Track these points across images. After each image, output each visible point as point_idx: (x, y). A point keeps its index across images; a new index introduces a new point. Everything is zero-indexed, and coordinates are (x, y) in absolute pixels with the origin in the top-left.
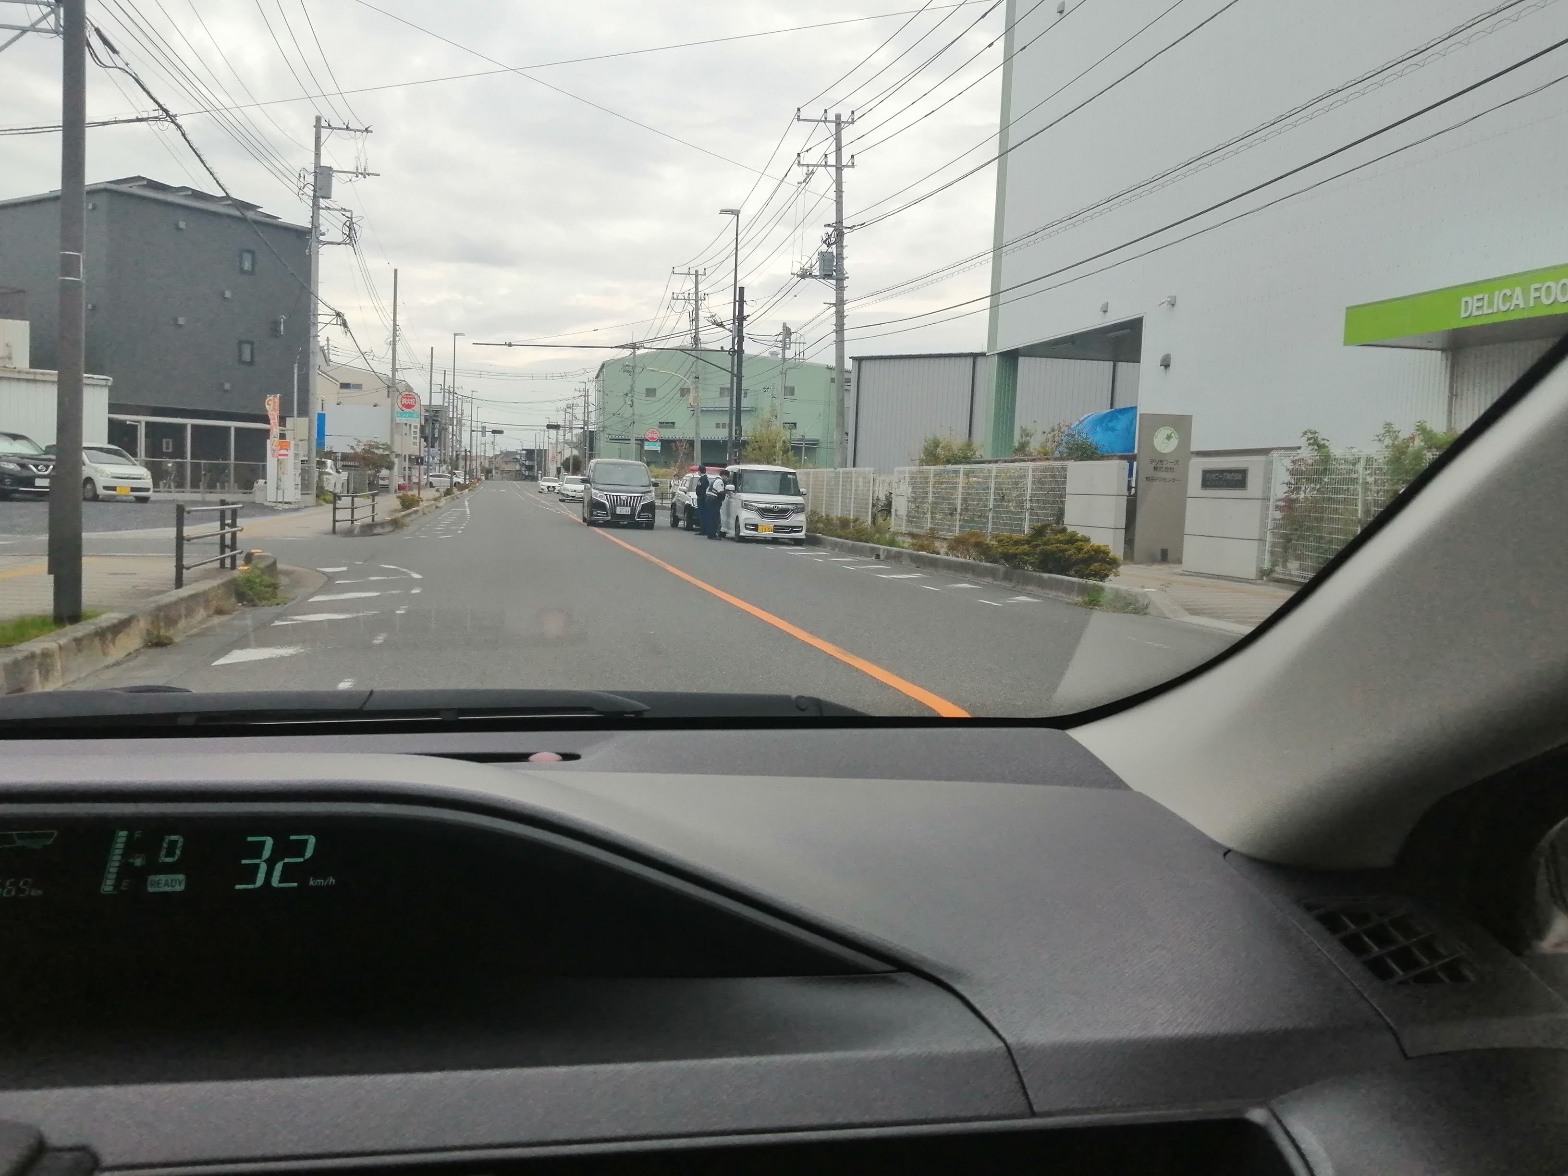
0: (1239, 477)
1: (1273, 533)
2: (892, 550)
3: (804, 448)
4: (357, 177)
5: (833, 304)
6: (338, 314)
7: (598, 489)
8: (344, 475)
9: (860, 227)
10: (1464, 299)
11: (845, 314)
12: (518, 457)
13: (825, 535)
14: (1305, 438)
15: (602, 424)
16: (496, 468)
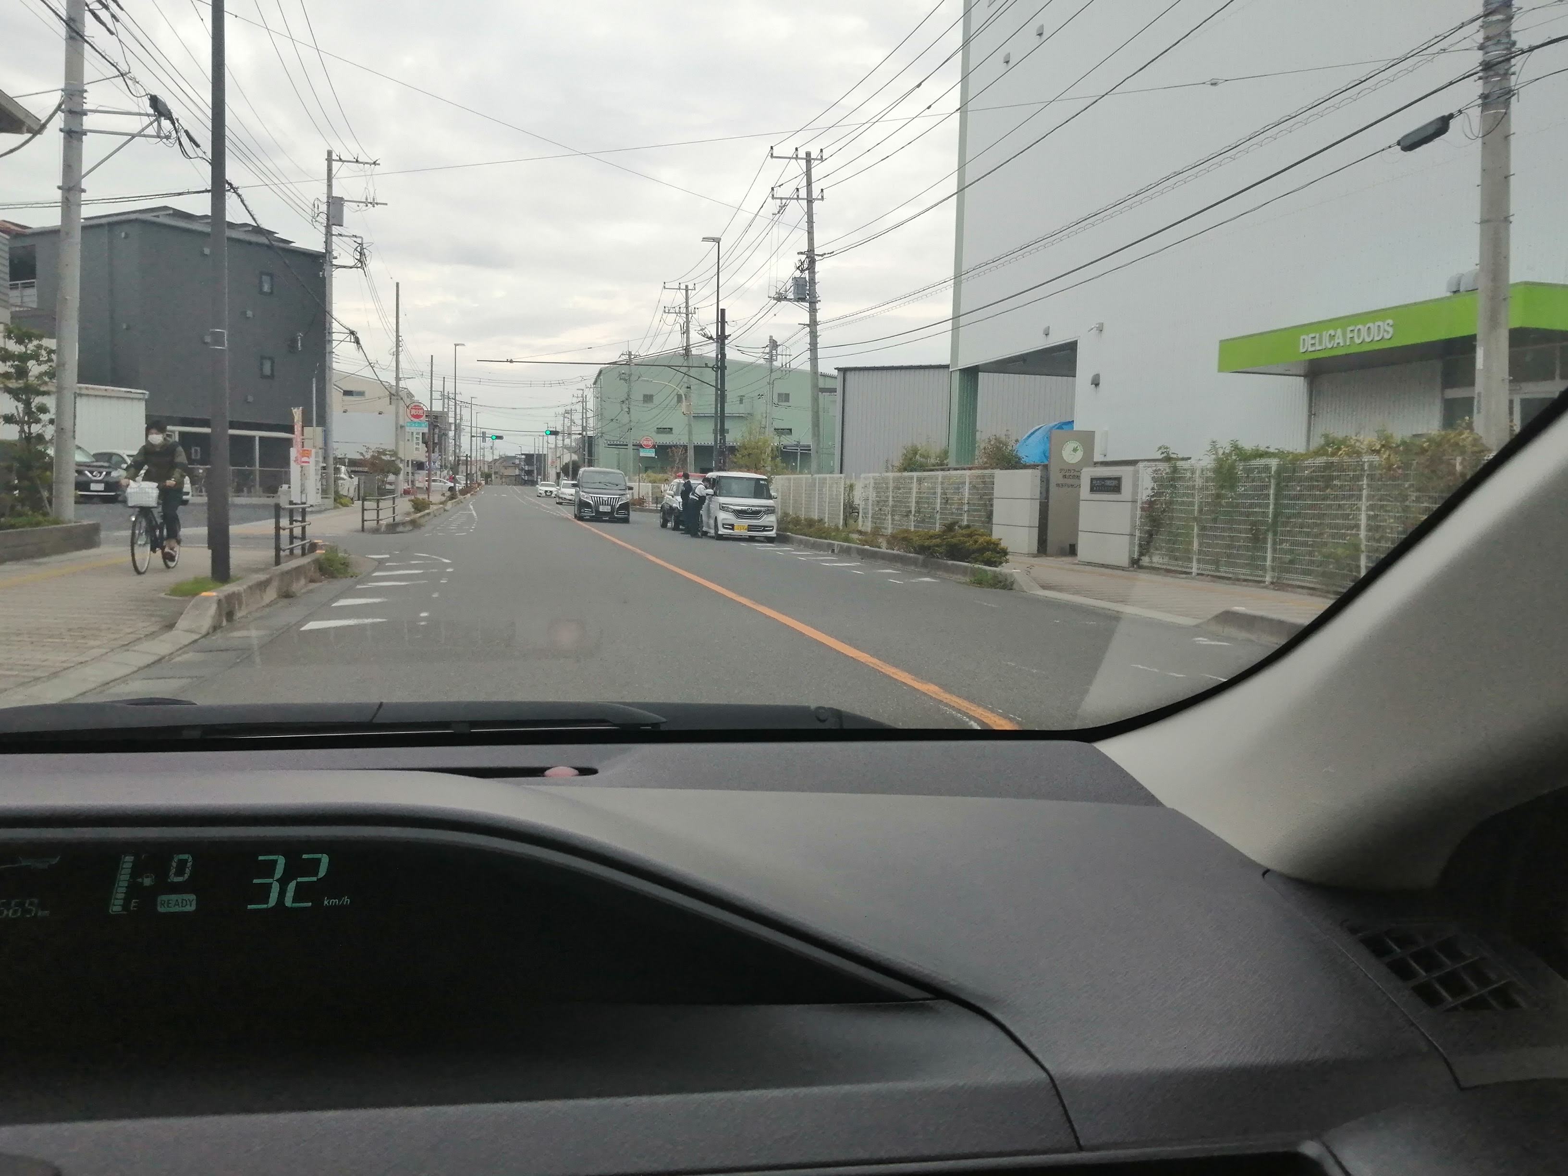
0: (1114, 483)
1: (1140, 529)
2: (844, 545)
3: (799, 453)
4: (367, 206)
5: (807, 325)
6: (352, 333)
7: (585, 492)
8: (356, 480)
9: (829, 255)
10: (1302, 337)
11: (818, 334)
12: (517, 462)
13: (794, 534)
14: (1160, 452)
15: (600, 429)
16: (496, 473)
